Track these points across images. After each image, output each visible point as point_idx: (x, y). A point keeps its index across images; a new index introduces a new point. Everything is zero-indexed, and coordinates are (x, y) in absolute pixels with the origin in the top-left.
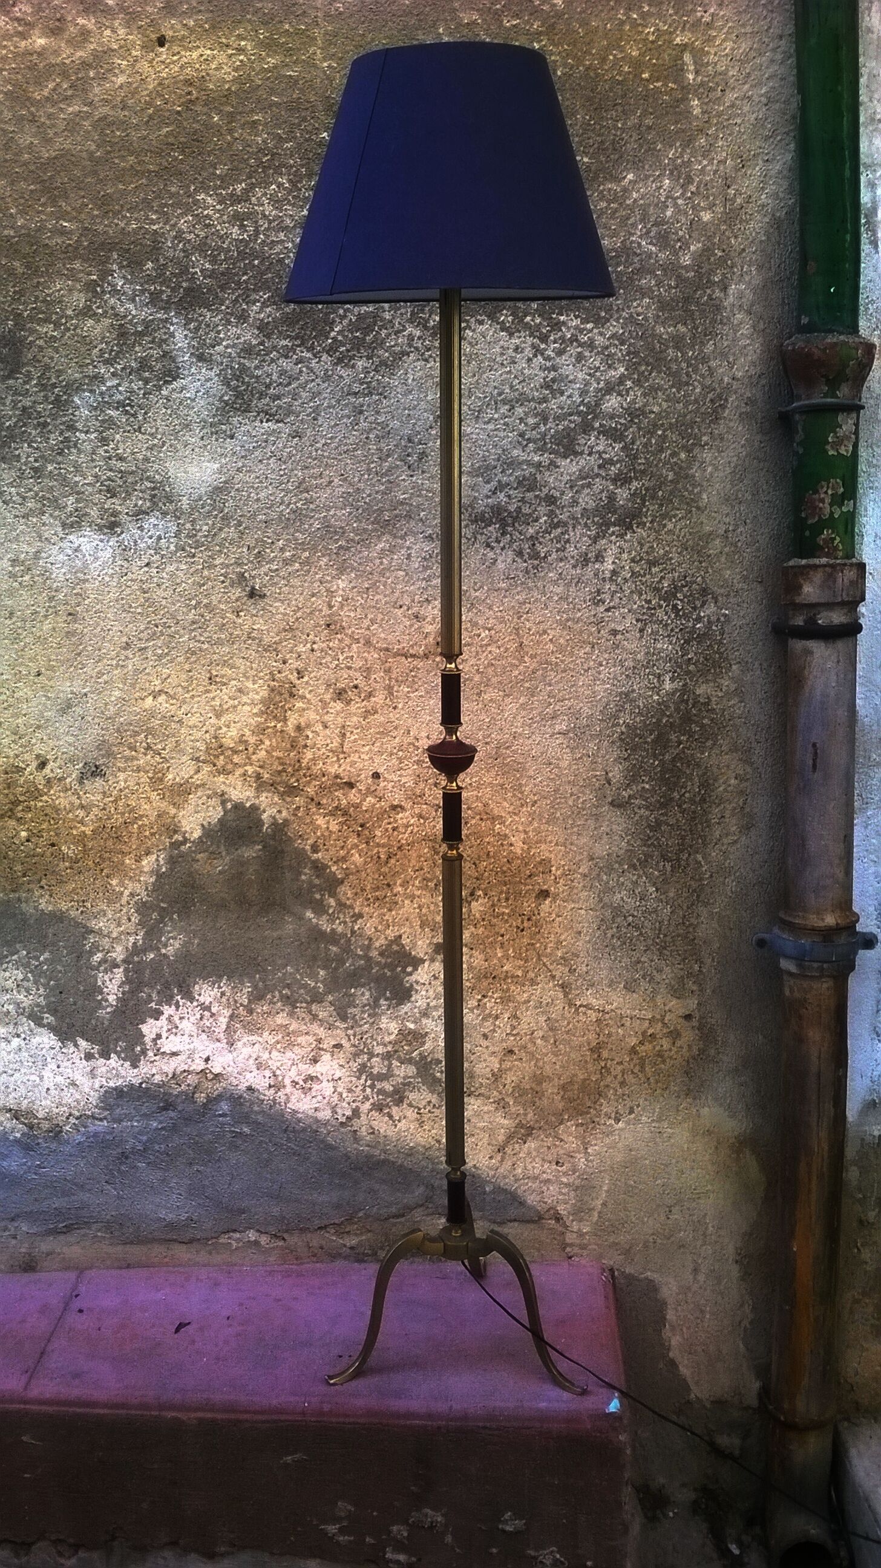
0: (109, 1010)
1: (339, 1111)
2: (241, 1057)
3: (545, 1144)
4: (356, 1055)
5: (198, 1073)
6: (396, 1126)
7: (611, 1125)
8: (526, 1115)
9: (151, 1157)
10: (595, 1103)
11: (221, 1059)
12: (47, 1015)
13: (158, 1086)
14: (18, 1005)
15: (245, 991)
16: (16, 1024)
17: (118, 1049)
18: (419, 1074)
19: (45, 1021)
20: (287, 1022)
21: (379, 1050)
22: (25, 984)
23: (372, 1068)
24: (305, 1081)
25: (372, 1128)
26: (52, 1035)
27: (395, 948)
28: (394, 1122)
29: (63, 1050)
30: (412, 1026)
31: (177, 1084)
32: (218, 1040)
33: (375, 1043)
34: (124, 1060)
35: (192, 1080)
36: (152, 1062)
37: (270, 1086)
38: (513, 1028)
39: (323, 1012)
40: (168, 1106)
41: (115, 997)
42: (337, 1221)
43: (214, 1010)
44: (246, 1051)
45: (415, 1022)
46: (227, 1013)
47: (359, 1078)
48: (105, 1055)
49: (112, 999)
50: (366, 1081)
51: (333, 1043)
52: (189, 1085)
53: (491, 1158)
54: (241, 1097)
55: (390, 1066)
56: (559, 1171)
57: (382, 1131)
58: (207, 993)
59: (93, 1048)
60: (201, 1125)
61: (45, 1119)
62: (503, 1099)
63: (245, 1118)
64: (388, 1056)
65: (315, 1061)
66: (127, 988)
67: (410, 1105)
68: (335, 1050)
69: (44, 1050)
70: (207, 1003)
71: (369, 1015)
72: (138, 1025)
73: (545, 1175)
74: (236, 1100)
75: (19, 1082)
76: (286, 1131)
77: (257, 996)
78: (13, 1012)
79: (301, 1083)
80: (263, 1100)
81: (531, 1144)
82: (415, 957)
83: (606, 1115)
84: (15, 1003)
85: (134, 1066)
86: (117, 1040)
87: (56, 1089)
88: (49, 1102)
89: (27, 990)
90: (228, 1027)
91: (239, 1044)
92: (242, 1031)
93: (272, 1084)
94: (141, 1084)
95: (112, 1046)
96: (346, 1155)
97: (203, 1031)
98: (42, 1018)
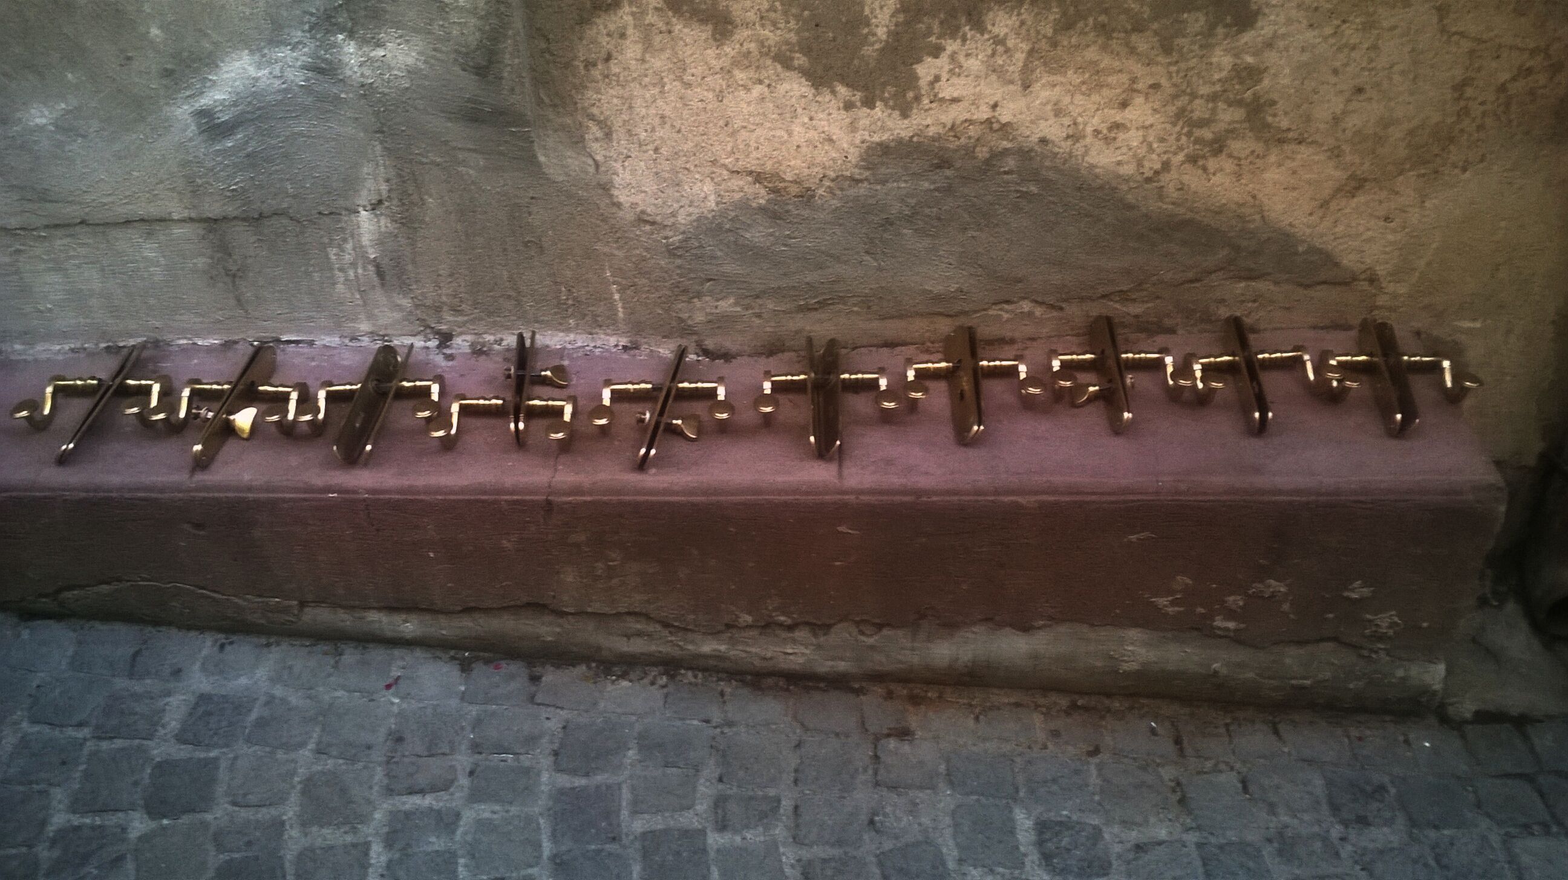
0: (877, 46)
1: (1147, 164)
2: (1038, 102)
3: (1377, 197)
4: (1175, 97)
5: (982, 123)
6: (1209, 180)
7: (1456, 175)
8: (1362, 164)
9: (920, 222)
10: (1443, 150)
11: (1011, 106)
12: (797, 55)
13: (934, 139)
14: (762, 43)
15: (1051, 18)
16: (758, 67)
17: (886, 95)
18: (1248, 119)
19: (796, 63)
20: (1098, 58)
21: (1204, 90)
22: (772, 15)
23: (1192, 111)
24: (1110, 129)
25: (1182, 183)
26: (803, 80)
28: (1208, 175)
29: (817, 99)
30: (1249, 59)
31: (955, 136)
32: (1012, 82)
33: (1201, 81)
34: (893, 109)
35: (973, 131)
36: (926, 110)
37: (1068, 137)
38: (1371, 61)
39: (1142, 42)
40: (943, 163)
41: (885, 29)
42: (1125, 288)
43: (1010, 43)
44: (1045, 94)
45: (1254, 54)
46: (1025, 46)
47: (1174, 124)
48: (869, 103)
49: (882, 32)
50: (1182, 128)
51: (1151, 82)
52: (970, 138)
53: (1311, 214)
54: (1031, 150)
55: (1214, 111)
56: (1386, 228)
57: (1193, 186)
58: (1002, 23)
59: (854, 95)
60: (981, 184)
61: (795, 182)
62: (1339, 147)
63: (1035, 176)
64: (1214, 98)
65: (1124, 105)
66: (901, 18)
67: (1230, 156)
68: (1151, 91)
69: (794, 100)
70: (1002, 34)
71: (1201, 46)
72: (912, 64)
73: (1370, 233)
74: (1024, 154)
75: (762, 140)
76: (1080, 188)
77: (1066, 25)
78: (756, 53)
79: (1105, 131)
80: (1058, 153)
81: (1361, 198)
83: (1453, 163)
84: (757, 41)
85: (905, 115)
86: (884, 85)
87: (808, 146)
88: (799, 162)
89: (774, 24)
90: (1025, 65)
91: (1037, 86)
92: (1043, 68)
93: (1071, 133)
94: (912, 137)
95: (877, 92)
96: (1146, 215)
97: (994, 71)
98: (792, 59)
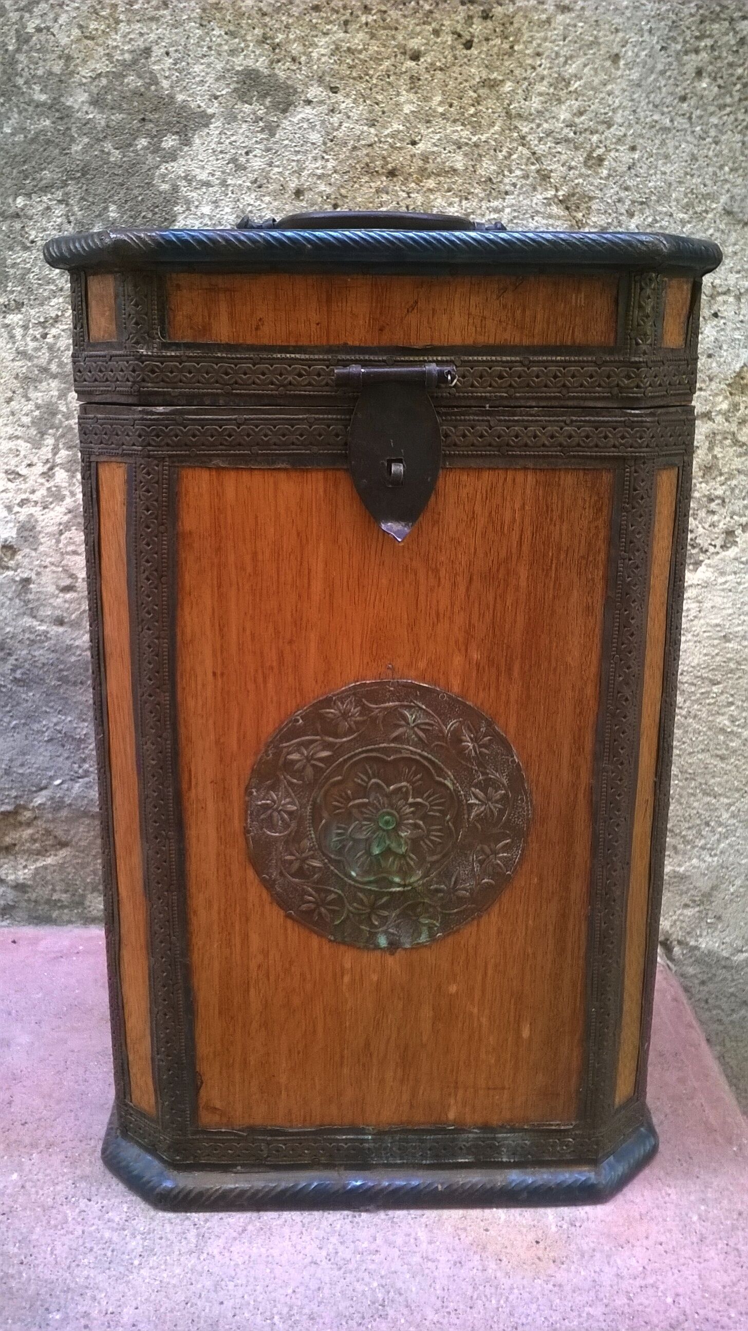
27: (132, 81)
82: (184, 107)
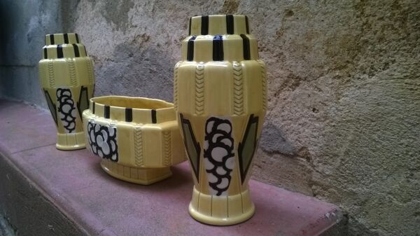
0: (120, 5)
2: (157, 26)
5: (142, 36)
7: (364, 79)
10: (353, 57)
11: (150, 28)
12: (105, 11)
13: (130, 44)
14: (99, 8)
16: (98, 16)
17: (121, 25)
19: (104, 14)
24: (180, 40)
26: (106, 20)
29: (107, 27)
32: (150, 17)
34: (122, 31)
35: (140, 40)
36: (129, 31)
37: (166, 43)
40: (131, 54)
48: (118, 29)
52: (139, 43)
54: (155, 49)
56: (313, 117)
59: (115, 26)
60: (140, 65)
61: (100, 60)
62: (282, 53)
63: (155, 62)
69: (103, 28)
72: (127, 12)
73: (303, 119)
78: (98, 11)
80: (163, 52)
83: (362, 69)
85: (124, 33)
86: (121, 21)
87: (104, 46)
88: (101, 53)
91: (157, 18)
94: (125, 43)
